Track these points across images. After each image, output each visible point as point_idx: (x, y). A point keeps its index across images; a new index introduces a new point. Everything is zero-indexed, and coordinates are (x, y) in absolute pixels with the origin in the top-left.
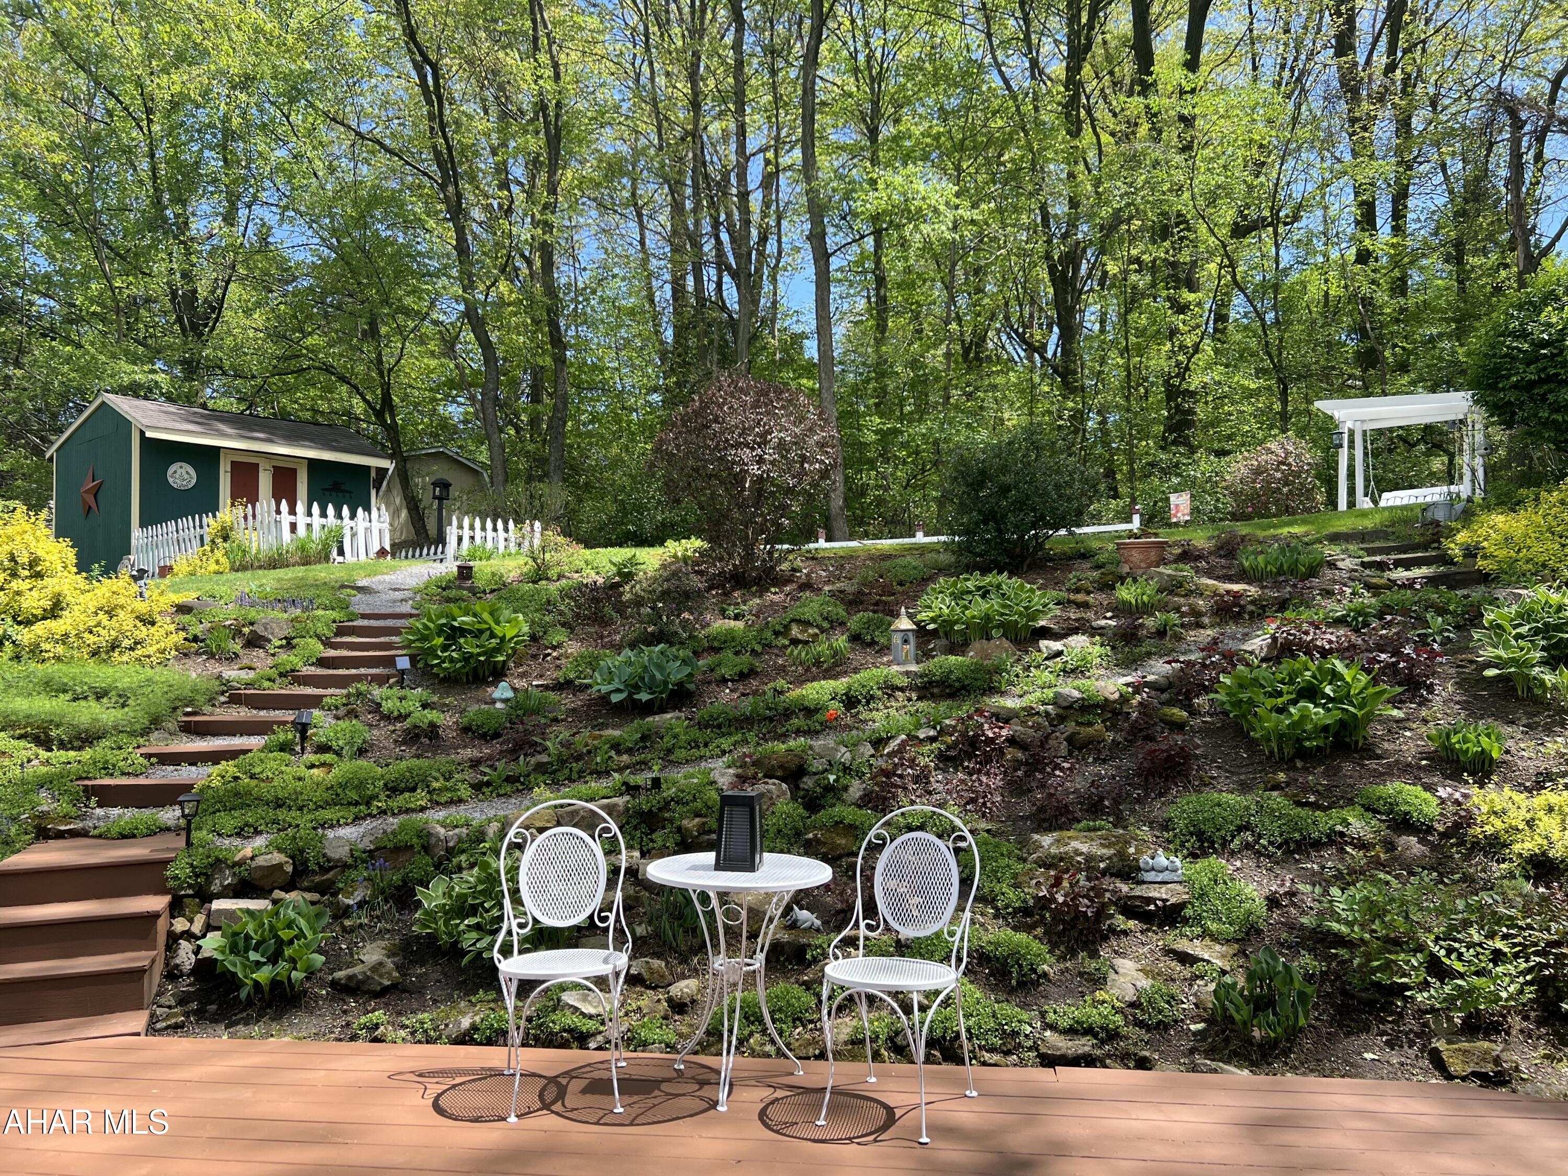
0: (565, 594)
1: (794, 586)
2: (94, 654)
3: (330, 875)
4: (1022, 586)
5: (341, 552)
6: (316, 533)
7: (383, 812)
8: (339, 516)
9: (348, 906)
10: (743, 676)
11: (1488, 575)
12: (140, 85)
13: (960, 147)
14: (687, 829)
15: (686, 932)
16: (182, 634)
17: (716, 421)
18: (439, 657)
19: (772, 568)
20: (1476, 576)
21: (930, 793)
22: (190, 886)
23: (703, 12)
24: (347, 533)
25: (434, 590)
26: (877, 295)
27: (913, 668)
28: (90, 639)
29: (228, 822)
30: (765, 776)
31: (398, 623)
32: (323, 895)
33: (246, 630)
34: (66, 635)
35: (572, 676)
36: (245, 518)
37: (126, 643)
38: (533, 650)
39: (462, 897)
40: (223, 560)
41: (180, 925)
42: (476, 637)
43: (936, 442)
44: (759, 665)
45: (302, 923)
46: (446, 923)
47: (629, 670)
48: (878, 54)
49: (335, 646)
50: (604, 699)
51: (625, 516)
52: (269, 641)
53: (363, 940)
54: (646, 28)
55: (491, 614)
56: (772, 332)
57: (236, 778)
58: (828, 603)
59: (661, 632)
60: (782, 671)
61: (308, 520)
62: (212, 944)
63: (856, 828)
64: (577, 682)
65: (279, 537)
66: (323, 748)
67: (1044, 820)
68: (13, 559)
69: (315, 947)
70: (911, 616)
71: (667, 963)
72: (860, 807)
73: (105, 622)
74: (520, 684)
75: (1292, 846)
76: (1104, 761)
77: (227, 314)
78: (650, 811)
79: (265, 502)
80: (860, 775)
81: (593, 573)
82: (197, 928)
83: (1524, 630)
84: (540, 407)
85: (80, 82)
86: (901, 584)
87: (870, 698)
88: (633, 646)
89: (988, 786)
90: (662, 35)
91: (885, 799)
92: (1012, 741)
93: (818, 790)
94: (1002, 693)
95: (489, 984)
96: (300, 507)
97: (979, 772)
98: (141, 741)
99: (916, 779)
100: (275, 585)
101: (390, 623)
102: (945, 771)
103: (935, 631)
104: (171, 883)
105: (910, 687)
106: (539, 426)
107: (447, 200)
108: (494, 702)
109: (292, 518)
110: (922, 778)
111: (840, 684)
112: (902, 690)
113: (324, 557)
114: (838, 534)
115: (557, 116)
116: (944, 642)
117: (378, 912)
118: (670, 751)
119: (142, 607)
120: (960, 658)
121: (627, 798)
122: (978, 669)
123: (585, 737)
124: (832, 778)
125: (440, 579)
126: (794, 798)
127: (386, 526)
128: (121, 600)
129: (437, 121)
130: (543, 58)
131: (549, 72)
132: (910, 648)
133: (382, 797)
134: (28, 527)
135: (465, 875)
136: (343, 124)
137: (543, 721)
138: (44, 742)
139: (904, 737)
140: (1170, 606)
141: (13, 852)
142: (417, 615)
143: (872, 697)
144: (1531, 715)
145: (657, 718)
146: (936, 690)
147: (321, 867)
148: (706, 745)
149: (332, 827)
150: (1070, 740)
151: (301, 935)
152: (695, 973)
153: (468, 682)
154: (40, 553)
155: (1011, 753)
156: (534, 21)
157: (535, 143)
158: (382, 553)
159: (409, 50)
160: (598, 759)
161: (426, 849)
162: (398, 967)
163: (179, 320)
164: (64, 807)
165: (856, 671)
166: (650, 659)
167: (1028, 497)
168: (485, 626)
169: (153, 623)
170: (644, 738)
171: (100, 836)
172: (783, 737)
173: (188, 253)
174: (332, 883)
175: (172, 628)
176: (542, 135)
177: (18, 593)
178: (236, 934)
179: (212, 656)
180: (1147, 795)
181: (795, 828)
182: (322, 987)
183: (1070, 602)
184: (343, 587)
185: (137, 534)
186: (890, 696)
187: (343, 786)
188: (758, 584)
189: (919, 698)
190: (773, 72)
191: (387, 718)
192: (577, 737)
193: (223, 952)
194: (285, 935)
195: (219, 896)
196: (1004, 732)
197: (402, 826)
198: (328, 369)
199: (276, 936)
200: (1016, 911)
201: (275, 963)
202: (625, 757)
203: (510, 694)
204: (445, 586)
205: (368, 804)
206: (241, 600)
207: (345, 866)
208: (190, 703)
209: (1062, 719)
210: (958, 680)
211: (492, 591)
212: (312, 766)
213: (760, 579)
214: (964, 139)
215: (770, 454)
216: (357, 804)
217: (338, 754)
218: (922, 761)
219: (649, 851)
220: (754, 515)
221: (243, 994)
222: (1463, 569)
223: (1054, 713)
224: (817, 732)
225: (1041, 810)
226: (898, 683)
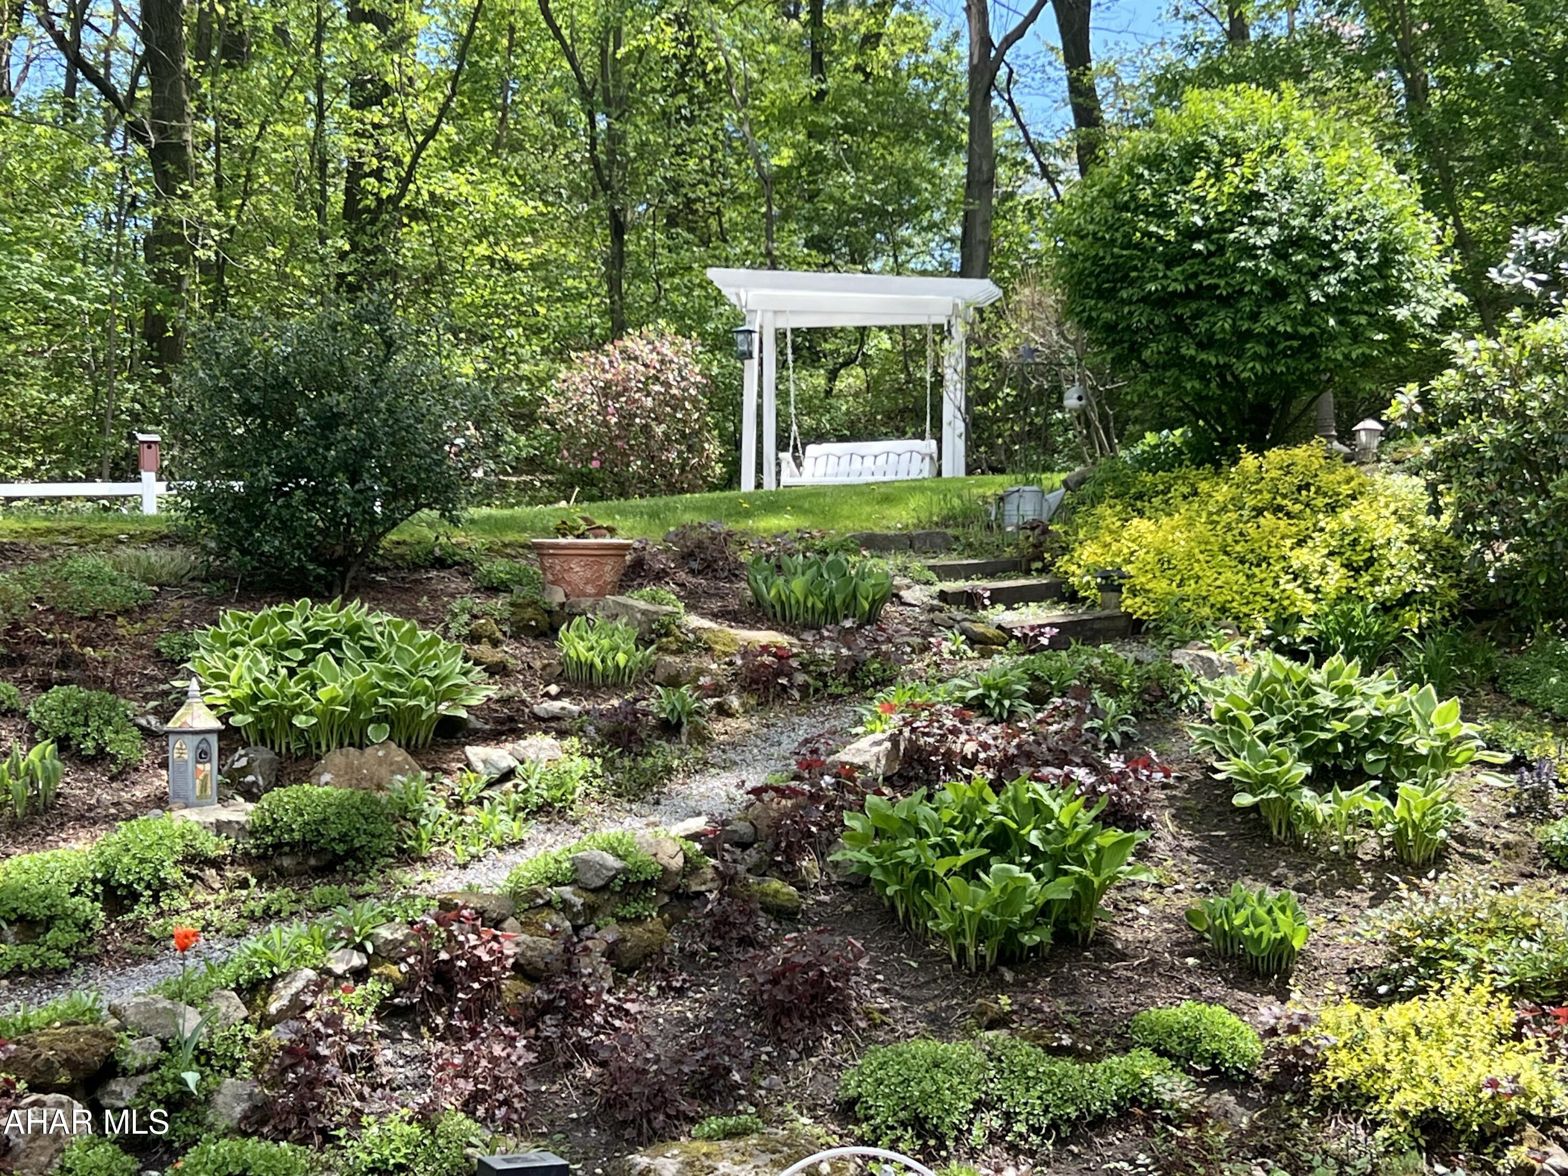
11: (1140, 622)
20: (1122, 623)
30: (32, 1088)
67: (624, 1124)
75: (1065, 1131)
76: (680, 992)
80: (233, 1066)
83: (1271, 725)
87: (160, 887)
94: (428, 862)
102: (395, 1040)
105: (247, 859)
112: (217, 864)
116: (265, 753)
124: (192, 1078)
132: (214, 769)
139: (306, 972)
140: (661, 674)
143: (163, 885)
144: (1300, 870)
146: (286, 862)
150: (611, 953)
155: (516, 992)
180: (784, 1056)
186: (196, 879)
189: (262, 882)
196: (506, 949)
209: (591, 912)
210: (343, 838)
218: (353, 1022)
222: (1098, 612)
223: (578, 901)
224: (60, 972)
225: (611, 1104)
226: (211, 851)
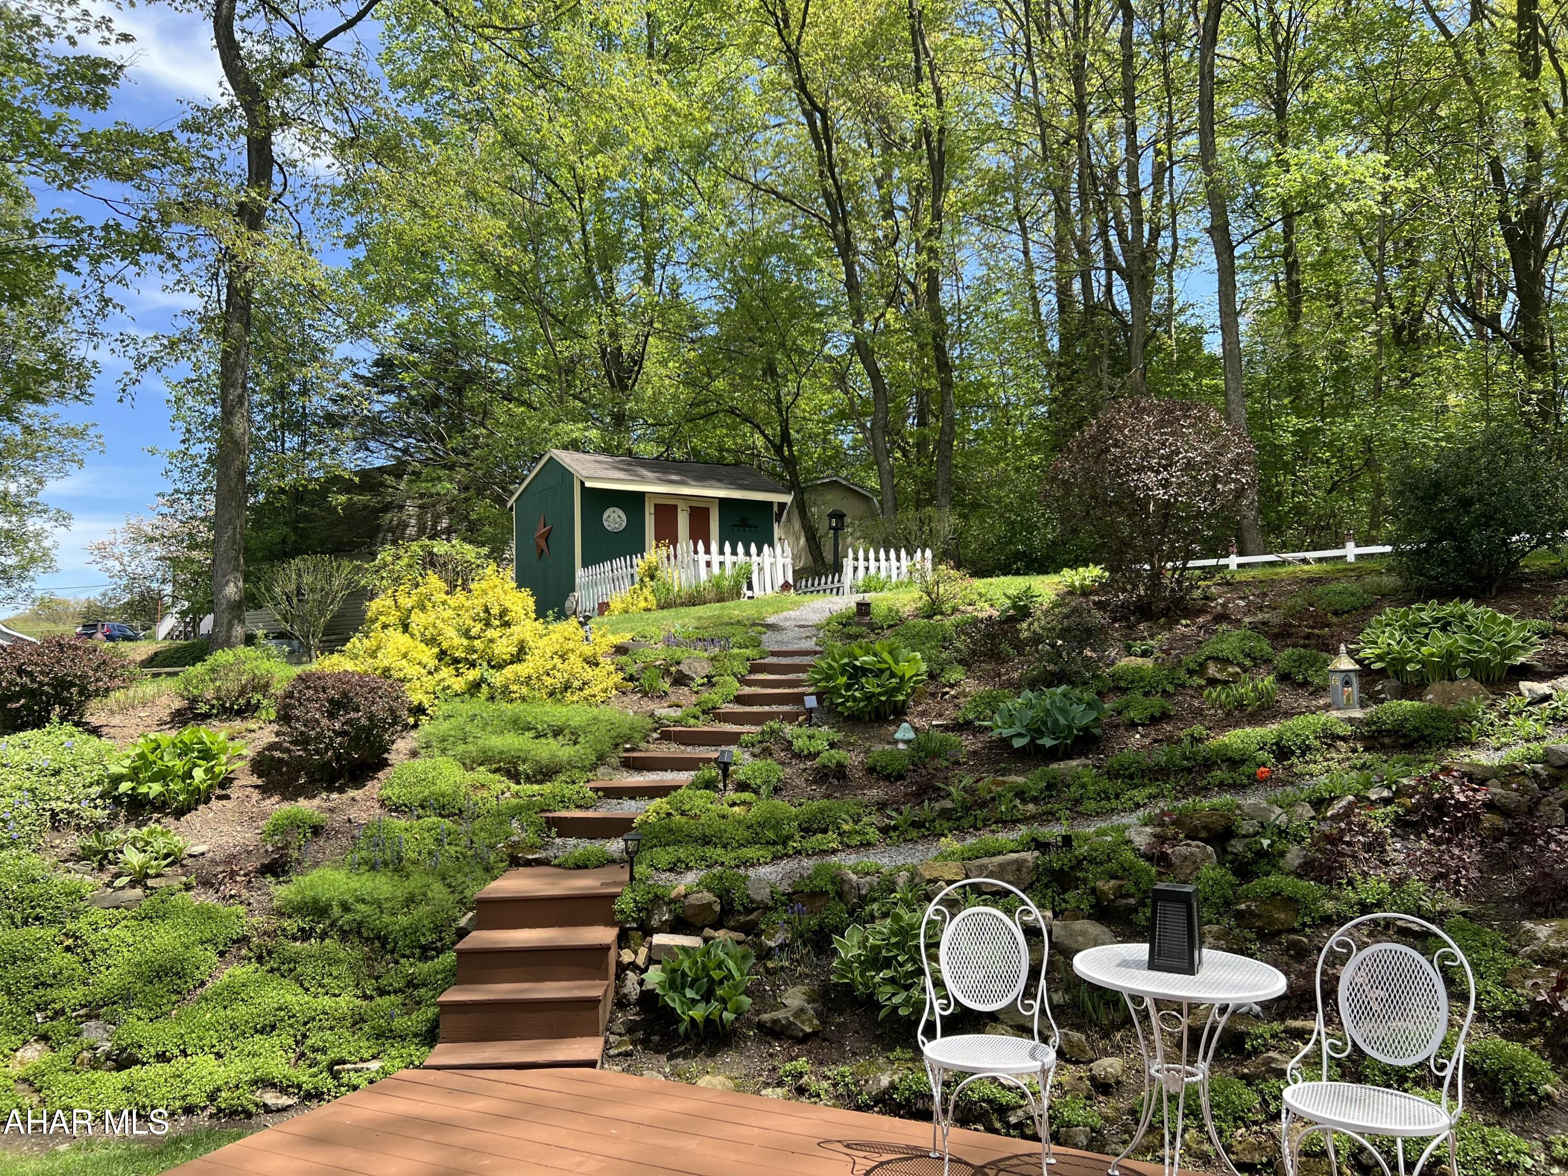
0: (961, 629)
1: (1209, 617)
2: (551, 694)
3: (752, 917)
4: (1494, 617)
5: (750, 587)
6: (729, 571)
7: (798, 852)
8: (747, 553)
9: (770, 948)
10: (1154, 720)
12: (572, 169)
13: (1389, 109)
14: (1102, 892)
15: (1107, 1004)
16: (621, 675)
17: (1115, 445)
18: (842, 696)
19: (1182, 598)
21: (1386, 864)
22: (634, 920)
23: (1087, 9)
24: (755, 568)
25: (834, 626)
26: (1288, 278)
27: (1357, 714)
28: (548, 681)
29: (664, 856)
30: (1187, 837)
31: (806, 660)
32: (747, 935)
33: (673, 669)
34: (529, 678)
35: (971, 716)
36: (668, 558)
37: (576, 684)
38: (931, 689)
39: (876, 949)
40: (650, 597)
41: (627, 956)
42: (877, 676)
43: (1367, 441)
44: (1173, 710)
45: (731, 964)
46: (862, 974)
47: (1030, 713)
48: (1284, 19)
49: (750, 683)
50: (1005, 743)
51: (1014, 535)
52: (693, 679)
53: (785, 983)
54: (1028, 37)
55: (890, 653)
56: (1167, 332)
57: (669, 815)
58: (1249, 638)
59: (1063, 671)
60: (1199, 714)
61: (721, 558)
62: (654, 976)
63: (1297, 901)
64: (977, 723)
65: (697, 575)
66: (742, 787)
67: (1538, 904)
68: (487, 610)
69: (742, 989)
70: (1350, 653)
71: (1088, 1036)
72: (1299, 876)
73: (559, 666)
74: (919, 722)
77: (647, 364)
78: (1061, 869)
79: (684, 543)
80: (1300, 840)
81: (987, 606)
82: (641, 960)
84: (927, 431)
85: (525, 173)
86: (1336, 613)
87: (1306, 749)
88: (1033, 685)
89: (1460, 858)
90: (1043, 41)
91: (1331, 869)
92: (1490, 806)
93: (1249, 855)
94: (1473, 746)
95: (906, 1040)
96: (714, 547)
97: (1449, 841)
98: (590, 775)
99: (1368, 847)
100: (695, 623)
101: (797, 660)
102: (1404, 838)
103: (1382, 671)
104: (619, 917)
105: (1356, 737)
106: (926, 448)
107: (836, 238)
108: (896, 742)
109: (707, 557)
110: (1376, 845)
111: (1270, 730)
112: (1344, 739)
113: (736, 593)
114: (1250, 546)
115: (940, 141)
116: (1394, 683)
117: (797, 956)
118: (1077, 802)
119: (588, 650)
120: (1417, 704)
121: (1036, 853)
122: (1438, 715)
123: (988, 783)
124: (1266, 842)
125: (841, 615)
126: (1221, 863)
127: (789, 561)
128: (571, 645)
129: (827, 164)
130: (926, 86)
131: (932, 100)
132: (1354, 690)
133: (797, 837)
134: (497, 581)
135: (878, 925)
136: (741, 179)
137: (945, 763)
138: (514, 776)
139: (1351, 798)
141: (495, 878)
142: (821, 652)
143: (1309, 748)
145: (1062, 765)
146: (1386, 740)
147: (745, 908)
148: (1117, 797)
149: (753, 865)
151: (730, 976)
152: (1118, 1050)
153: (871, 720)
154: (508, 604)
155: (1489, 820)
156: (917, 53)
157: (918, 171)
158: (786, 586)
159: (800, 101)
160: (1003, 808)
161: (840, 895)
162: (819, 1015)
163: (608, 374)
164: (531, 837)
165: (1288, 715)
166: (1053, 703)
167: (1496, 510)
168: (885, 666)
169: (597, 665)
170: (1049, 787)
171: (559, 866)
172: (1204, 791)
173: (614, 313)
174: (755, 923)
175: (612, 668)
176: (925, 162)
177: (492, 641)
178: (674, 971)
179: (645, 694)
181: (1223, 896)
182: (750, 1028)
183: (1556, 632)
184: (754, 625)
185: (579, 572)
186: (1329, 746)
187: (762, 825)
188: (1166, 616)
189: (1366, 749)
190: (1164, 59)
191: (798, 756)
192: (980, 784)
193: (663, 987)
194: (716, 975)
195: (659, 931)
196: (1480, 796)
197: (818, 872)
198: (732, 411)
199: (708, 975)
200: (1506, 1015)
201: (708, 1002)
202: (1031, 806)
203: (911, 735)
204: (845, 622)
205: (784, 844)
206: (670, 641)
207: (767, 908)
208: (629, 739)
209: (1555, 780)
210: (1416, 729)
211: (890, 627)
212: (734, 804)
213: (1169, 609)
214: (1393, 99)
215: (1176, 475)
216: (774, 843)
217: (756, 792)
218: (1375, 826)
219: (1062, 912)
220: (1162, 543)
221: (682, 1029)
223: (1544, 773)
224: (1244, 787)
225: (1533, 891)
226: (1340, 731)
